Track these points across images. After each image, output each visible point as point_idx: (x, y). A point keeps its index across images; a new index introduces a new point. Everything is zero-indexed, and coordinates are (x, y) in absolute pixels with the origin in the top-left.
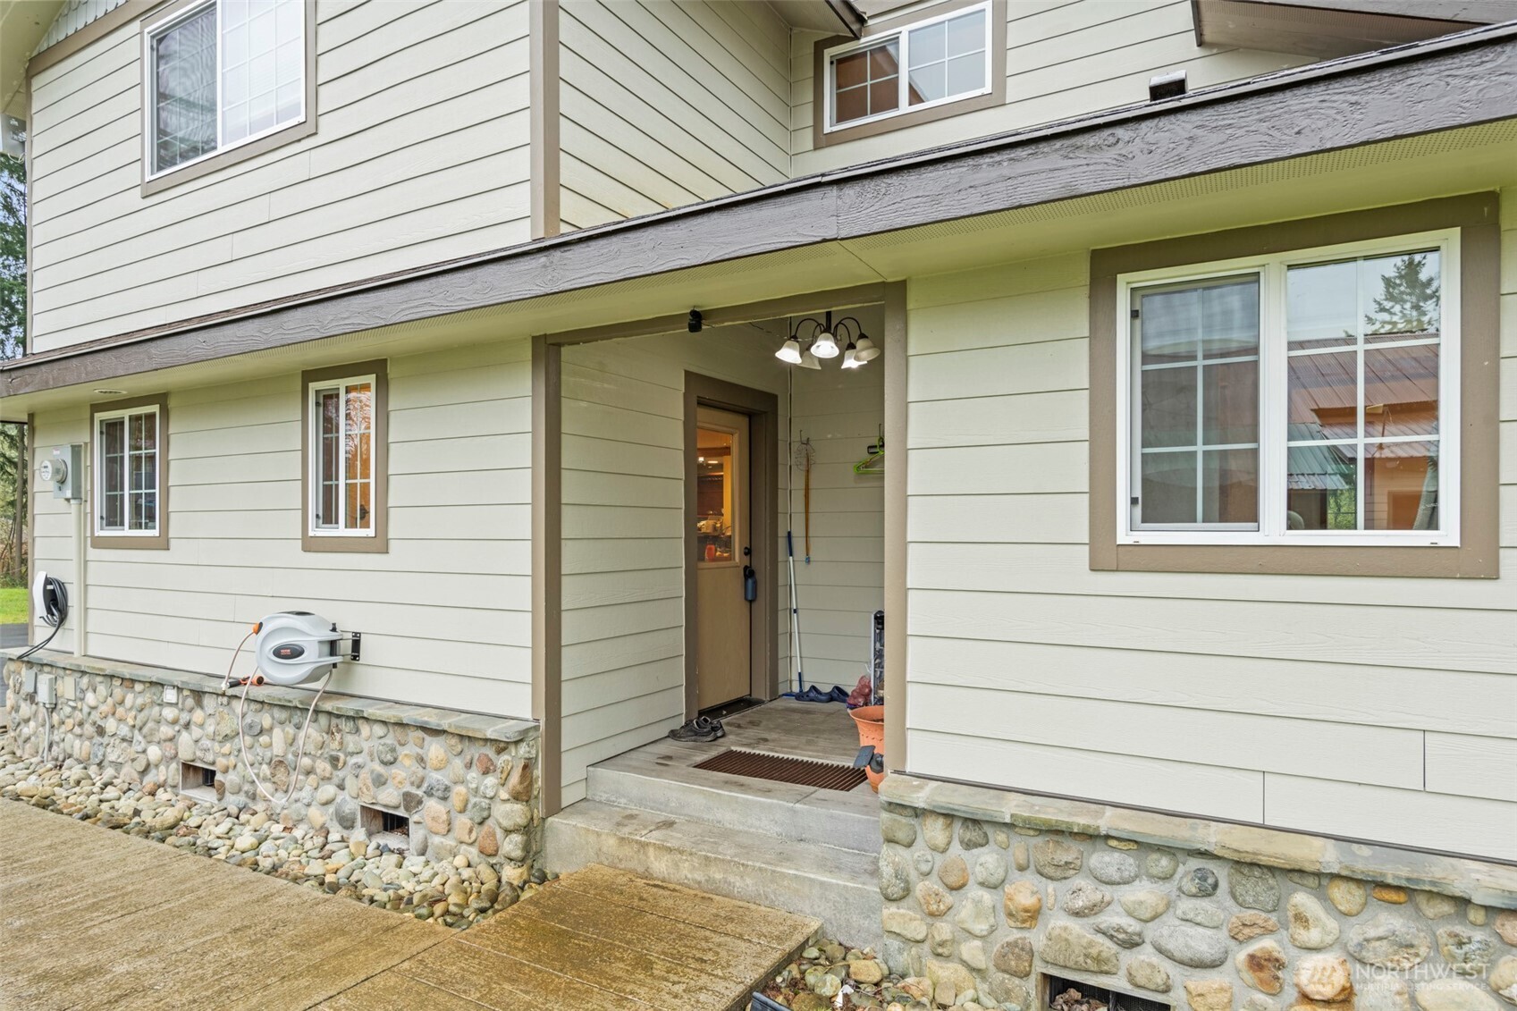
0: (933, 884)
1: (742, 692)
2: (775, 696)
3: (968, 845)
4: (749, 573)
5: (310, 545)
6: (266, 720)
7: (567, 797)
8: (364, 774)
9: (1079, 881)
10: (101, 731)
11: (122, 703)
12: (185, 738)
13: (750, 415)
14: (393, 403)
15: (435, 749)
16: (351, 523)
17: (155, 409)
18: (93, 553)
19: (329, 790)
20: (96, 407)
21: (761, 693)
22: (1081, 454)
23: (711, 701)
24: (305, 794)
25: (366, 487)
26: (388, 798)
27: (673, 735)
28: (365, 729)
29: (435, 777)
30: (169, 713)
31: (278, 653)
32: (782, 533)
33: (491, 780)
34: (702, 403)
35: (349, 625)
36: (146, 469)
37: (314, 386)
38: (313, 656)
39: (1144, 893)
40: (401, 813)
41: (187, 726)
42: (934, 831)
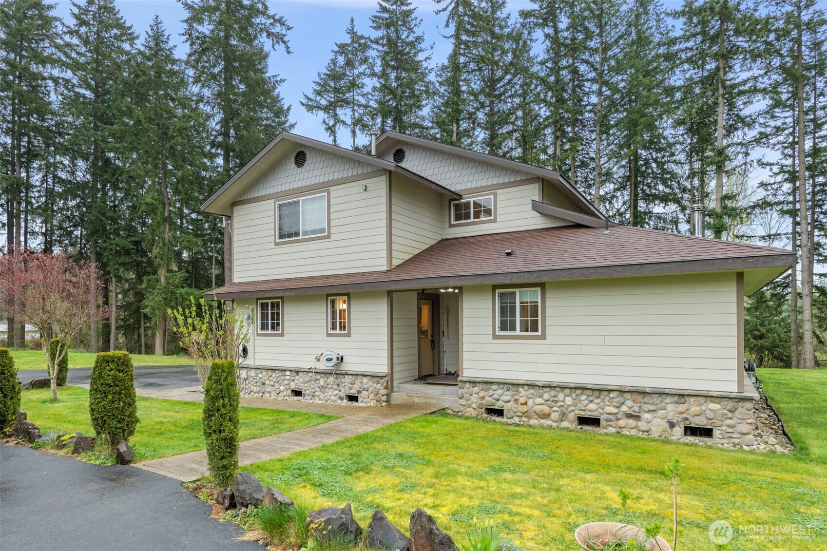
0: (467, 395)
1: (431, 373)
2: (439, 374)
3: (473, 387)
4: (432, 341)
5: (328, 335)
6: (318, 377)
7: (395, 389)
8: (346, 387)
9: (490, 391)
10: (264, 384)
11: (271, 376)
12: (293, 383)
13: (433, 300)
14: (352, 303)
15: (365, 380)
16: (340, 330)
17: (280, 300)
18: (256, 338)
19: (337, 392)
20: (258, 299)
21: (436, 373)
22: (491, 319)
23: (424, 374)
24: (330, 393)
25: (345, 322)
26: (353, 392)
27: (415, 380)
28: (347, 377)
29: (365, 386)
30: (288, 378)
31: (327, 360)
32: (441, 331)
33: (379, 385)
34: (421, 299)
35: (341, 354)
36: (276, 317)
37: (330, 298)
38: (335, 361)
39: (500, 392)
40: (356, 395)
41: (293, 380)
42: (468, 385)
